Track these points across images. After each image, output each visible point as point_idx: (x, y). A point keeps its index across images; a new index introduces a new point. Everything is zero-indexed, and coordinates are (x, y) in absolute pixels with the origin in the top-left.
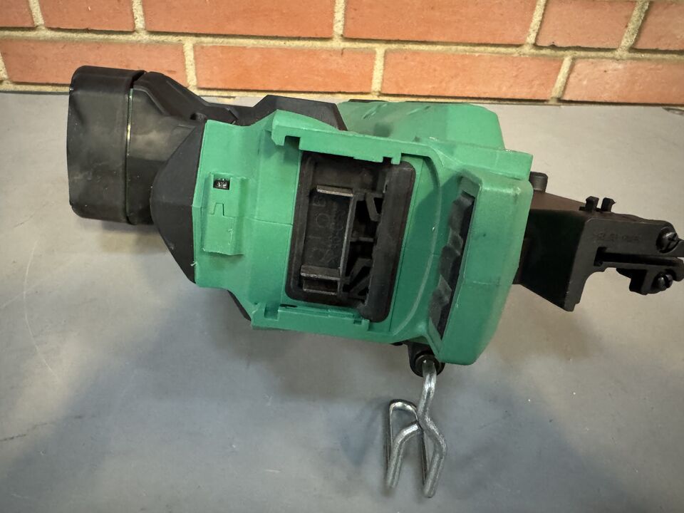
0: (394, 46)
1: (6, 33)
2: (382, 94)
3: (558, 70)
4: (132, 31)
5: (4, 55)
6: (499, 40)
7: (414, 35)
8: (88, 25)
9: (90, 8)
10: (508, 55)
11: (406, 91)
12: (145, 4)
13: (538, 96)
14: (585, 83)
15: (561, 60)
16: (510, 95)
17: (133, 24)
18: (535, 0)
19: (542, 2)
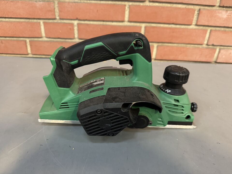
0: (160, 44)
1: (33, 39)
2: (155, 59)
3: (215, 52)
4: (74, 38)
5: (31, 46)
6: (195, 43)
7: (167, 41)
8: (59, 36)
9: (61, 32)
10: (198, 48)
11: (164, 58)
12: (79, 30)
13: (208, 61)
14: (224, 57)
15: (216, 49)
16: (199, 60)
17: (74, 36)
18: (206, 31)
19: (209, 31)
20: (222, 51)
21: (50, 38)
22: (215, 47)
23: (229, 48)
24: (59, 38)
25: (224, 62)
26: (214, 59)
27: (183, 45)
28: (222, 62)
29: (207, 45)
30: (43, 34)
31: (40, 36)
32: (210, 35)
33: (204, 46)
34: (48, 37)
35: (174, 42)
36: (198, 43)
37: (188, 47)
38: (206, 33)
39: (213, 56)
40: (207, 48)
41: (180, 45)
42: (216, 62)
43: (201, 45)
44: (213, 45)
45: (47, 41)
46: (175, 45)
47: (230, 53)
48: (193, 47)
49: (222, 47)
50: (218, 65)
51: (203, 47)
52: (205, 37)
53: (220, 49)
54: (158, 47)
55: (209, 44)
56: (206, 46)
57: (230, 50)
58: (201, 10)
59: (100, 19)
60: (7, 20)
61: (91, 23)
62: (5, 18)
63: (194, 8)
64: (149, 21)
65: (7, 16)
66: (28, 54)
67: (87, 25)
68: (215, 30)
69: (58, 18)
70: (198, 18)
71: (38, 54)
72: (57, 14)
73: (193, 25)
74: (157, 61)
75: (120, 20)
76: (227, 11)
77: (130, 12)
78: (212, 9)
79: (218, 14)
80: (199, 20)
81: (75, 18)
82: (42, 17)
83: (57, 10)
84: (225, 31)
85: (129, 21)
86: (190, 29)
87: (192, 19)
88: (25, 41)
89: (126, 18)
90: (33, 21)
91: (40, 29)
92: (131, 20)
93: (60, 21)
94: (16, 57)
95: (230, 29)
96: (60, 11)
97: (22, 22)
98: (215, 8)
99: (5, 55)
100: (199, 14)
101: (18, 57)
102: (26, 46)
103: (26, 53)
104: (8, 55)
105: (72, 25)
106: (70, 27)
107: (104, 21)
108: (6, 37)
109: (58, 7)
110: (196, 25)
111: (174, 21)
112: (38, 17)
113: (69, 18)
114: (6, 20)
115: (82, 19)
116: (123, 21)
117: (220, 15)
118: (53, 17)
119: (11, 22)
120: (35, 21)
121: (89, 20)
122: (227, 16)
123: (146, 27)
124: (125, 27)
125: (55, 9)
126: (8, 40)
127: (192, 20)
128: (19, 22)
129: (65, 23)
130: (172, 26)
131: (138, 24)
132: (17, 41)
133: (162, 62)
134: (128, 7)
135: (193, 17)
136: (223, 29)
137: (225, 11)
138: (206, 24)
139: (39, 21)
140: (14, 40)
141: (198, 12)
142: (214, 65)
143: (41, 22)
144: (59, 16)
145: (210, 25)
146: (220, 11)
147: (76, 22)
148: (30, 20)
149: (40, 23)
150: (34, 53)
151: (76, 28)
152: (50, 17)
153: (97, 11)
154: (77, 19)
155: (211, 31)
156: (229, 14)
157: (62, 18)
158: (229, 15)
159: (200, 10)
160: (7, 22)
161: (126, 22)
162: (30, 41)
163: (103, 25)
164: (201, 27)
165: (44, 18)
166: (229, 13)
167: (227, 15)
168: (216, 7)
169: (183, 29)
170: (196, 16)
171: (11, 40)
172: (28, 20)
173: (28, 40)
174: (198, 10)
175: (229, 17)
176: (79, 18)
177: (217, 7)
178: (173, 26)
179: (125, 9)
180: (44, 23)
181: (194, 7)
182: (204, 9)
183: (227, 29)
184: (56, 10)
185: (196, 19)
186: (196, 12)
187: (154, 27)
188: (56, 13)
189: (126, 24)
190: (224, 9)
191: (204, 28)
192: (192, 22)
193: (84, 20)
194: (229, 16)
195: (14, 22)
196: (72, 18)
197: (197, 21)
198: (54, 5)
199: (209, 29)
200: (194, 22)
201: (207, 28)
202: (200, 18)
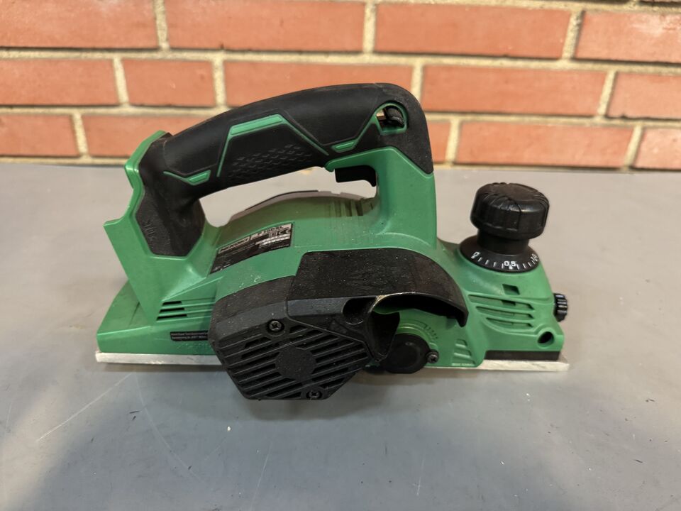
0: (469, 118)
1: (91, 110)
2: (455, 163)
3: (629, 139)
4: (213, 106)
5: (87, 130)
6: (571, 112)
7: (489, 108)
8: (170, 101)
9: (174, 86)
10: (580, 126)
11: (481, 160)
12: (228, 80)
13: (611, 164)
14: (656, 151)
15: (631, 130)
16: (583, 163)
17: (214, 99)
18: (603, 76)
19: (611, 76)
20: (650, 135)
21: (142, 106)
22: (630, 123)
23: (669, 124)
24: (169, 106)
25: (658, 166)
26: (628, 159)
27: (534, 119)
28: (651, 166)
29: (607, 116)
30: (123, 95)
31: (112, 102)
32: (614, 88)
33: (599, 120)
34: (138, 102)
35: (509, 110)
36: (581, 111)
37: (550, 125)
38: (603, 83)
39: (626, 149)
40: (606, 127)
41: (527, 119)
42: (633, 168)
43: (590, 116)
44: (624, 118)
45: (134, 117)
46: (513, 119)
47: (675, 140)
48: (565, 123)
49: (651, 124)
50: (637, 175)
51: (596, 125)
52: (600, 92)
53: (644, 130)
54: (462, 125)
55: (613, 113)
56: (605, 122)
57: (673, 130)
58: (589, 15)
59: (291, 47)
60: (14, 54)
61: (265, 58)
62: (8, 49)
63: (567, 8)
64: (434, 49)
65: (12, 44)
66: (78, 156)
67: (253, 64)
68: (630, 74)
69: (164, 45)
70: (578, 38)
71: (107, 153)
72: (162, 35)
73: (566, 58)
74: (459, 168)
75: (349, 48)
76: (663, 15)
77: (378, 25)
78: (619, 11)
79: (636, 26)
80: (582, 44)
81: (215, 45)
82: (117, 46)
83: (161, 22)
84: (659, 75)
85: (377, 52)
86: (557, 72)
87: (561, 41)
88: (70, 118)
89: (368, 44)
90: (90, 55)
91: (114, 79)
92: (382, 47)
93: (170, 56)
94: (42, 164)
95: (673, 69)
96: (171, 26)
97: (58, 61)
98: (629, 9)
99: (10, 160)
100: (580, 26)
101: (47, 164)
102: (74, 132)
103: (72, 153)
104: (18, 160)
105: (208, 65)
106: (200, 72)
107: (300, 52)
108: (11, 106)
109: (164, 13)
110: (575, 59)
111: (510, 49)
112: (107, 45)
113: (197, 45)
114: (11, 56)
115: (236, 47)
116: (358, 52)
117: (642, 28)
118: (151, 44)
119: (27, 61)
120: (98, 55)
121: (258, 51)
122: (665, 31)
123: (425, 69)
124: (365, 68)
125: (155, 19)
126: (19, 115)
127: (563, 44)
128: (50, 60)
129: (185, 61)
130: (501, 64)
131: (402, 60)
132: (44, 115)
133: (475, 169)
134: (372, 11)
135: (565, 36)
136: (651, 69)
137: (659, 16)
138: (603, 55)
139: (108, 55)
140: (36, 116)
141: (579, 21)
142: (627, 175)
143: (117, 58)
144: (167, 40)
145: (613, 57)
146: (644, 17)
147: (218, 58)
148: (84, 55)
149: (111, 62)
150: (96, 152)
151: (219, 76)
152: (141, 45)
153: (282, 22)
154: (221, 48)
155: (617, 75)
156: (668, 24)
157: (176, 45)
158: (669, 27)
159: (583, 13)
160: (13, 60)
161: (366, 53)
162: (84, 117)
163: (299, 65)
164: (589, 66)
165: (125, 45)
166: (671, 22)
167: (664, 29)
168: (632, 6)
169: (536, 71)
170: (572, 31)
171: (28, 115)
172: (76, 54)
173: (77, 114)
174: (579, 14)
175: (671, 32)
176: (227, 43)
177: (634, 5)
178: (506, 63)
179: (363, 14)
180: (124, 61)
181: (566, 6)
182: (596, 10)
183: (664, 70)
184: (158, 22)
185: (574, 42)
186: (574, 22)
187: (449, 68)
188: (159, 33)
189: (368, 58)
190: (654, 11)
191: (597, 67)
192: (561, 51)
193: (243, 51)
194: (670, 29)
195: (36, 59)
196: (206, 45)
197: (577, 47)
198: (154, 8)
199: (612, 70)
200: (568, 51)
201: (605, 66)
202: (583, 39)
